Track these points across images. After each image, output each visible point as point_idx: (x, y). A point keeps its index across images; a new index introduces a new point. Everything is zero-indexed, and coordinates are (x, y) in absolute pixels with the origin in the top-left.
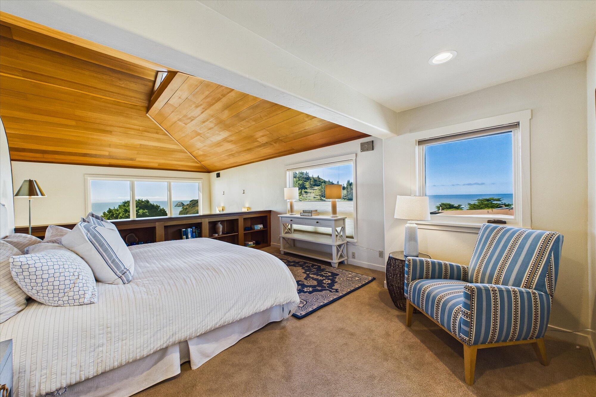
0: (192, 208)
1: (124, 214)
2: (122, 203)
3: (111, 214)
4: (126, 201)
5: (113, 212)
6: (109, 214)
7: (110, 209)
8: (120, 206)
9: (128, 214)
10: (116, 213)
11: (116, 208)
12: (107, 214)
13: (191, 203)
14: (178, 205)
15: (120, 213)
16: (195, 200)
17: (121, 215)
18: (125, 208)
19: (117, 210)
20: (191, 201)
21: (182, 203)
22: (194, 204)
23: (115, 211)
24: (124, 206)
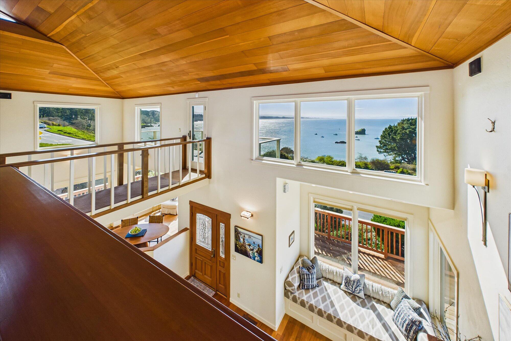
1: (401, 131)
2: (401, 121)
4: (404, 119)
5: (392, 129)
6: (389, 130)
7: (390, 125)
8: (399, 124)
9: (404, 132)
10: (395, 130)
11: (395, 125)
12: (388, 130)
15: (398, 130)
18: (403, 125)
19: (396, 127)
23: (394, 128)
24: (403, 123)
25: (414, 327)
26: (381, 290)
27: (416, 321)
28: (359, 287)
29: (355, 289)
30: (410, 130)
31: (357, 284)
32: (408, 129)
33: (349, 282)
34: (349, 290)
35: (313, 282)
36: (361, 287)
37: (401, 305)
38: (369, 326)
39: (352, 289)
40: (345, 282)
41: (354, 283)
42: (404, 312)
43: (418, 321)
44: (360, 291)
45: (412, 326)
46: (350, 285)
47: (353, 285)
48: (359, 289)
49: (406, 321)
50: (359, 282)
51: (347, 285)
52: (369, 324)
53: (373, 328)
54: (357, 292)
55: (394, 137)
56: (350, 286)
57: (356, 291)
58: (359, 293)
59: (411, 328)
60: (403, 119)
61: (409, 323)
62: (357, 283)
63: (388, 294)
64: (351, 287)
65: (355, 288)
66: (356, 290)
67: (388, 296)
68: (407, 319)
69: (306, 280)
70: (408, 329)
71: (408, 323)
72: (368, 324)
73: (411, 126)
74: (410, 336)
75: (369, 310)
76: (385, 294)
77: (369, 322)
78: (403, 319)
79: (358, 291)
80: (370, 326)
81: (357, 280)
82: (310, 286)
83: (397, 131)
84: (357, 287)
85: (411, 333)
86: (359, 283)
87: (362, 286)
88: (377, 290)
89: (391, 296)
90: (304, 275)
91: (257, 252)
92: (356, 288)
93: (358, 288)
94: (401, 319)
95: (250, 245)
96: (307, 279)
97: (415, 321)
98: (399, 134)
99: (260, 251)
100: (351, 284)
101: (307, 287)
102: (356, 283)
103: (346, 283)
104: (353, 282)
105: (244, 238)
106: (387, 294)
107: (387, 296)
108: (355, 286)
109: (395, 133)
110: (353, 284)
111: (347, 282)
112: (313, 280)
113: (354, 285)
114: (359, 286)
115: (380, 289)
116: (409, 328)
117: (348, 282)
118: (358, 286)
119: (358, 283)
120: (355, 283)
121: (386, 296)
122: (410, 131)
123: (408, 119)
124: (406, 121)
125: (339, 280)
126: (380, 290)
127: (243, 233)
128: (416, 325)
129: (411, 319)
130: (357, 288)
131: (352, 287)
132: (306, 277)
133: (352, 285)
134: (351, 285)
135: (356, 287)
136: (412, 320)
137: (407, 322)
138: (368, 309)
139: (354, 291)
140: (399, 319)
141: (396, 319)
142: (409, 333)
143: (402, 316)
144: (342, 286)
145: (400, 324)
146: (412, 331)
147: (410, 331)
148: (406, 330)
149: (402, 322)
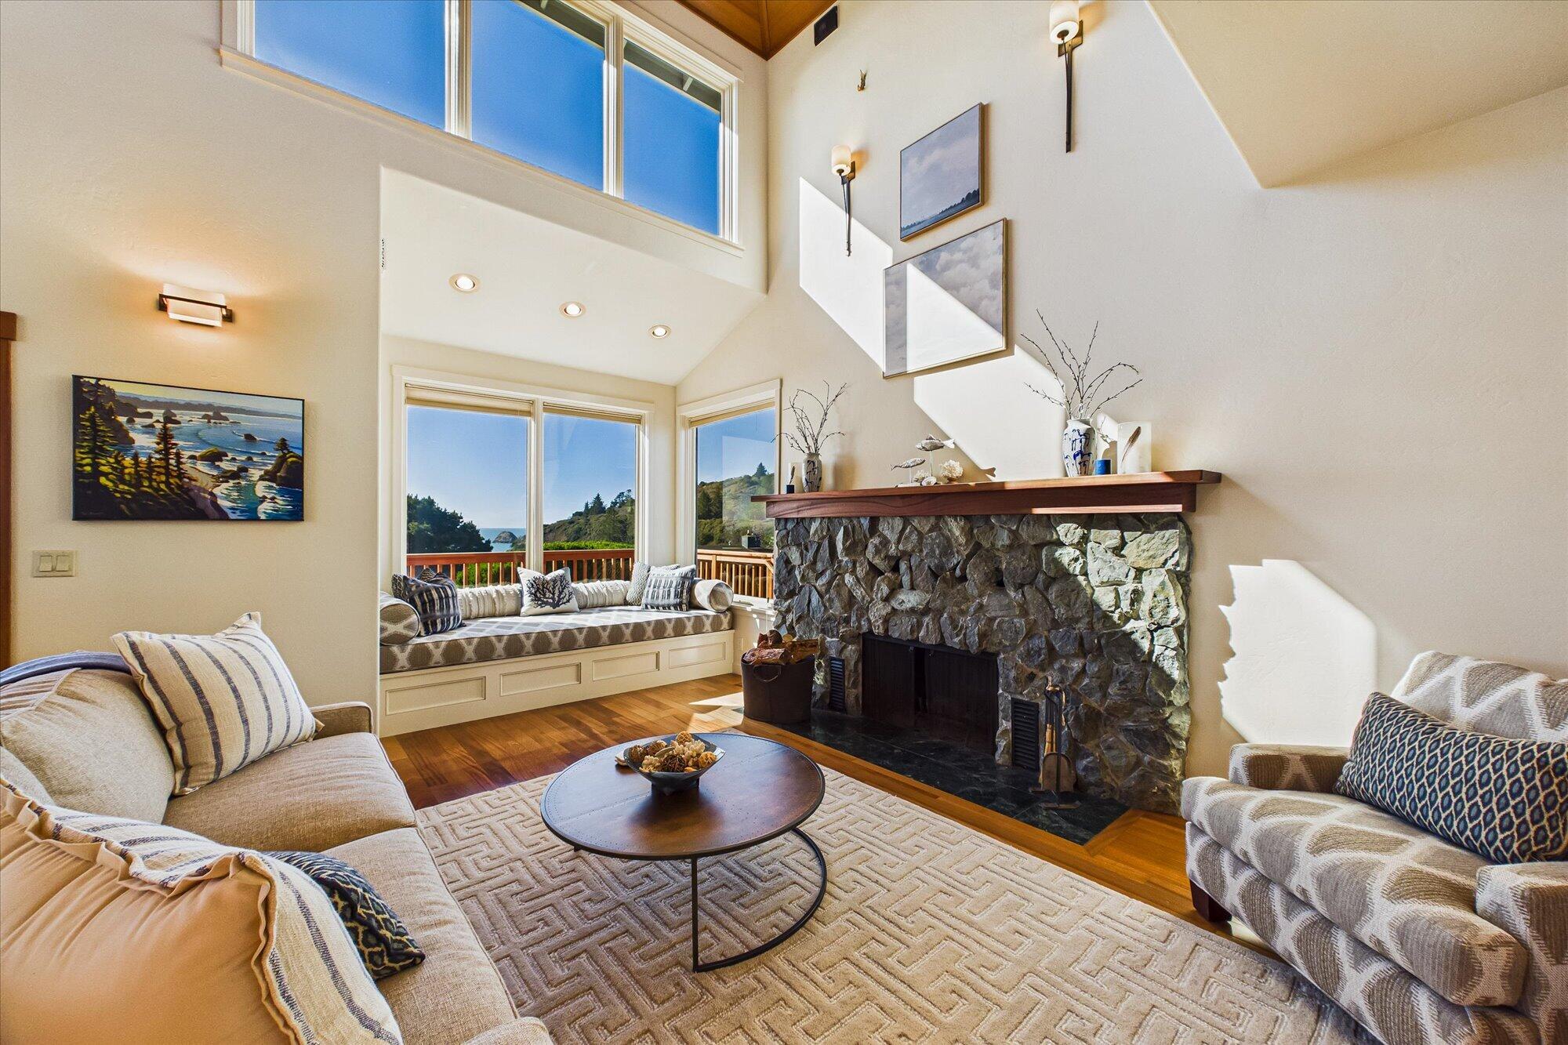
25: (687, 584)
27: (687, 574)
28: (566, 588)
29: (559, 597)
31: (561, 583)
33: (543, 587)
34: (547, 603)
36: (571, 589)
37: (653, 574)
39: (553, 598)
40: (531, 593)
41: (554, 584)
42: (663, 577)
44: (570, 595)
45: (684, 583)
46: (547, 591)
47: (554, 587)
48: (568, 593)
49: (672, 582)
50: (565, 580)
51: (538, 595)
54: (565, 600)
56: (548, 595)
57: (563, 598)
58: (568, 601)
59: (683, 586)
61: (678, 582)
63: (617, 588)
64: (551, 596)
65: (561, 593)
66: (561, 596)
68: (672, 580)
69: (437, 602)
74: (684, 598)
76: (612, 588)
78: (665, 586)
79: (567, 597)
81: (560, 577)
82: (452, 618)
84: (563, 589)
88: (596, 590)
89: (624, 588)
91: (270, 476)
93: (566, 591)
95: (213, 458)
96: (441, 598)
97: (685, 573)
99: (289, 469)
100: (548, 589)
101: (442, 623)
102: (559, 583)
103: (533, 593)
104: (552, 583)
105: (165, 428)
107: (617, 592)
108: (559, 589)
110: (552, 587)
111: (535, 589)
113: (557, 588)
114: (567, 586)
116: (679, 590)
117: (541, 587)
119: (563, 582)
120: (556, 582)
121: (614, 592)
125: (510, 604)
126: (603, 587)
127: (157, 404)
128: (689, 578)
129: (679, 574)
131: (553, 594)
132: (435, 596)
133: (551, 589)
134: (550, 592)
135: (561, 589)
136: (682, 574)
137: (674, 585)
139: (559, 601)
140: (658, 593)
141: (653, 598)
142: (681, 597)
143: (662, 584)
144: (523, 610)
145: (663, 597)
146: (685, 591)
147: (682, 592)
148: (676, 596)
149: (666, 590)
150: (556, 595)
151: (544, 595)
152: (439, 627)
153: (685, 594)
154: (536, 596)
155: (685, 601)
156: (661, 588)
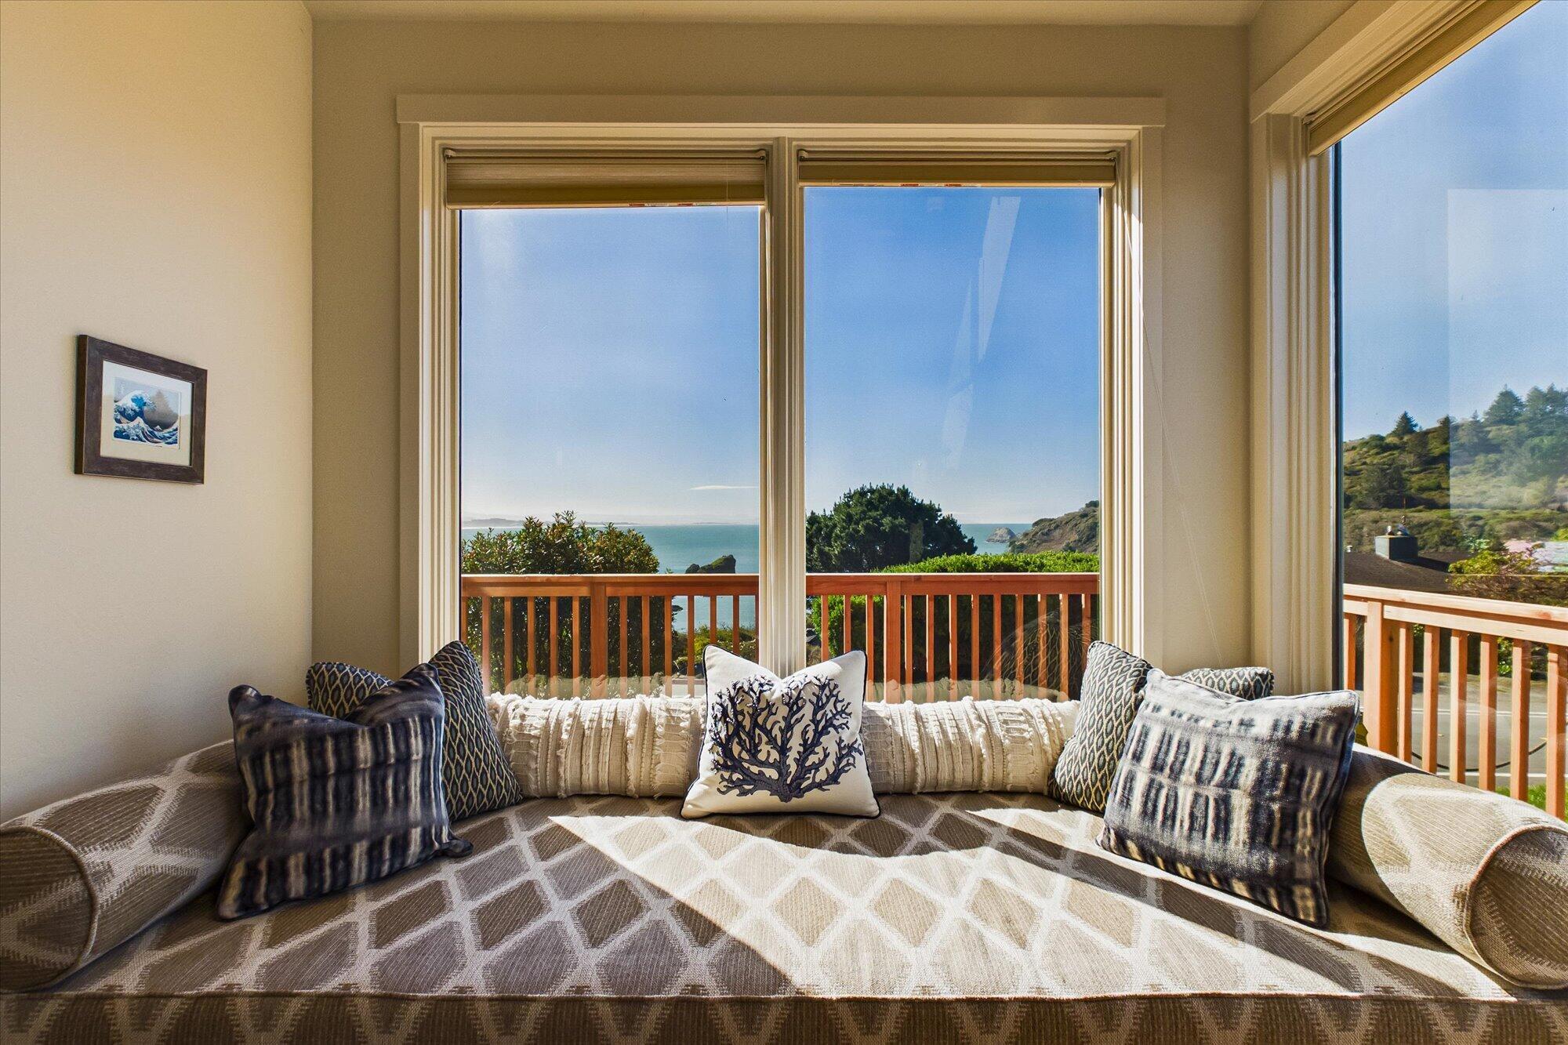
0: (1039, 544)
2: (843, 498)
3: (814, 528)
4: (852, 492)
5: (820, 523)
7: (814, 515)
8: (837, 507)
9: (853, 529)
10: (827, 526)
11: (828, 513)
13: (1037, 528)
14: (998, 538)
15: (835, 526)
16: (1051, 520)
17: (837, 531)
18: (849, 510)
19: (831, 518)
20: (1036, 524)
21: (1010, 533)
22: (1047, 534)
23: (825, 520)
24: (848, 505)
25: (1314, 780)
26: (979, 718)
27: (1313, 732)
28: (831, 729)
29: (800, 762)
30: (868, 524)
31: (815, 713)
32: (861, 519)
33: (755, 724)
34: (759, 782)
35: (403, 800)
36: (851, 733)
37: (1157, 709)
38: (981, 938)
39: (781, 766)
40: (723, 735)
41: (792, 713)
42: (1202, 723)
43: (1328, 720)
44: (839, 759)
45: (1297, 775)
46: (765, 739)
47: (790, 727)
48: (833, 749)
49: (1240, 765)
50: (833, 700)
51: (736, 749)
52: (978, 925)
53: (1022, 943)
54: (821, 775)
55: (827, 549)
56: (766, 751)
57: (816, 767)
58: (834, 778)
59: (1293, 790)
60: (847, 491)
61: (1270, 764)
62: (818, 708)
63: (1025, 726)
64: (775, 755)
65: (808, 748)
66: (813, 759)
67: (1026, 734)
68: (1240, 752)
69: (302, 797)
70: (1271, 814)
71: (1262, 767)
72: (966, 927)
73: (870, 510)
74: (1303, 858)
75: (934, 855)
76: (1008, 731)
77: (969, 917)
78: (1207, 773)
79: (827, 770)
80: (996, 938)
81: (816, 690)
82: (360, 850)
83: (831, 532)
84: (819, 734)
85: (1300, 832)
86: (830, 706)
87: (854, 723)
88: (950, 731)
89: (1049, 731)
90: (282, 747)
92: (816, 742)
93: (829, 742)
94: (1192, 779)
96: (318, 776)
97: (1303, 727)
98: (838, 537)
100: (768, 733)
102: (808, 710)
103: (729, 738)
104: (784, 711)
106: (1021, 731)
107: (1024, 740)
108: (804, 732)
109: (828, 538)
110: (783, 724)
111: (739, 725)
112: (402, 780)
113: (798, 729)
114: (836, 723)
115: (973, 717)
116: (1276, 807)
117: (747, 723)
118: (825, 728)
119: (823, 706)
120: (799, 709)
121: (1014, 740)
122: (867, 528)
123: (862, 489)
124: (857, 495)
125: (665, 770)
126: (975, 722)
128: (1322, 753)
129: (1275, 727)
130: (823, 739)
131: (783, 750)
133: (776, 732)
134: (772, 741)
135: (810, 735)
136: (1280, 734)
137: (1248, 775)
138: (924, 849)
139: (800, 777)
140: (1173, 798)
141: (1148, 813)
142: (1286, 846)
143: (1192, 764)
144: (695, 791)
145: (1195, 825)
146: (1306, 815)
147: (1290, 820)
148: (1259, 834)
149: (1211, 792)
150: (793, 755)
151: (754, 751)
152: (297, 884)
153: (1306, 831)
154: (727, 752)
155: (1306, 870)
156: (1187, 778)
